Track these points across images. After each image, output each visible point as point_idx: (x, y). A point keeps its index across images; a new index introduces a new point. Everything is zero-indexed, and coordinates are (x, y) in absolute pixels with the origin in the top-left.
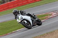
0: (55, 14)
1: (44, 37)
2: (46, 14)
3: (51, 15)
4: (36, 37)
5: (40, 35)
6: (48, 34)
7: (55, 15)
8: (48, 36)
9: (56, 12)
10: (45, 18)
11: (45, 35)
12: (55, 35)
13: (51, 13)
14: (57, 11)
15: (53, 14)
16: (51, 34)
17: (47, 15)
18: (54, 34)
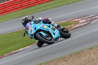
0: (84, 22)
1: (66, 61)
2: (68, 21)
3: (78, 22)
4: (52, 61)
5: (59, 58)
6: (71, 56)
7: (84, 24)
8: (72, 59)
9: (86, 19)
11: (67, 58)
12: (84, 58)
13: (77, 20)
14: (87, 16)
15: (80, 22)
16: (77, 56)
18: (81, 56)
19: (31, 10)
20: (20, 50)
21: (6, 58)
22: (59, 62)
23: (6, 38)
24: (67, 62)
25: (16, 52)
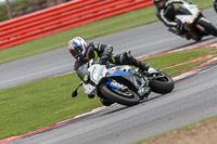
1: (193, 134)
4: (164, 135)
6: (205, 125)
8: (206, 131)
10: (197, 65)
11: (196, 128)
17: (205, 54)
19: (117, 24)
20: (94, 111)
21: (62, 130)
22: (179, 138)
23: (63, 85)
24: (196, 137)
25: (83, 117)
